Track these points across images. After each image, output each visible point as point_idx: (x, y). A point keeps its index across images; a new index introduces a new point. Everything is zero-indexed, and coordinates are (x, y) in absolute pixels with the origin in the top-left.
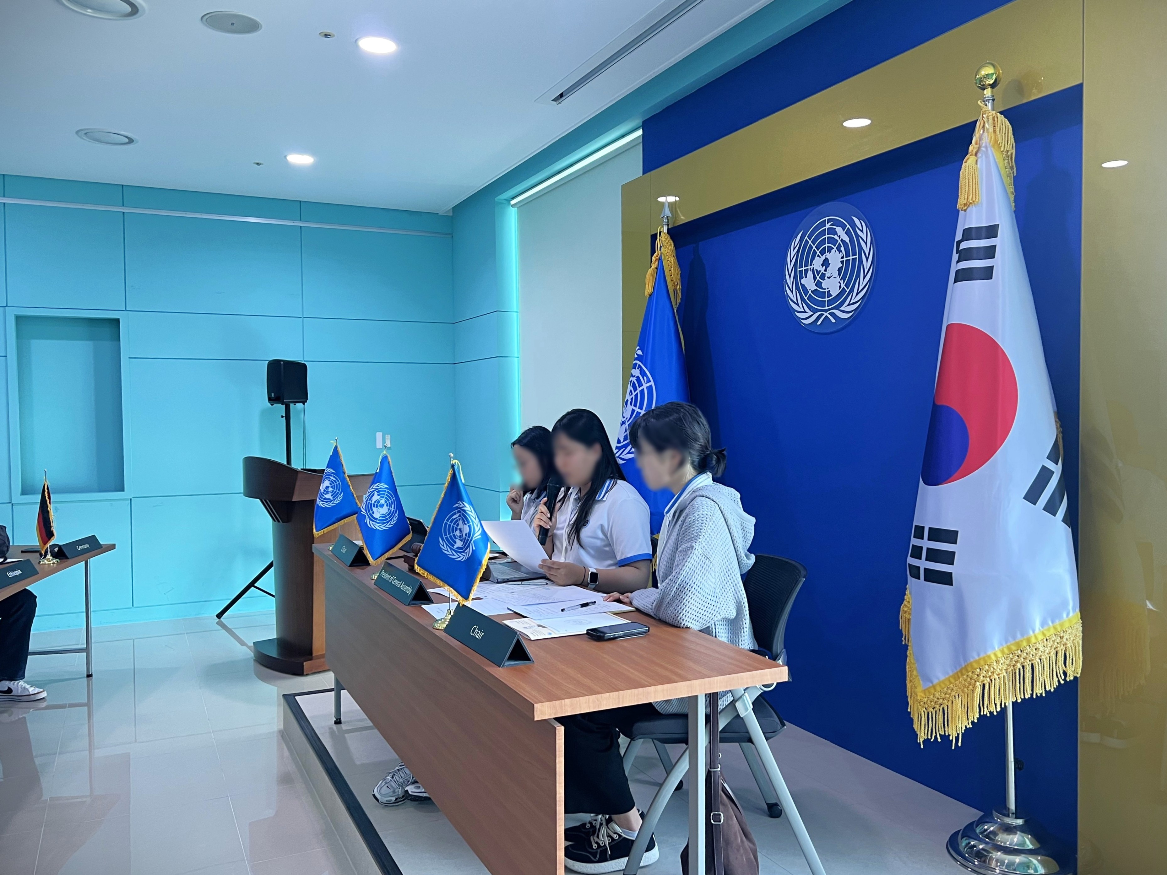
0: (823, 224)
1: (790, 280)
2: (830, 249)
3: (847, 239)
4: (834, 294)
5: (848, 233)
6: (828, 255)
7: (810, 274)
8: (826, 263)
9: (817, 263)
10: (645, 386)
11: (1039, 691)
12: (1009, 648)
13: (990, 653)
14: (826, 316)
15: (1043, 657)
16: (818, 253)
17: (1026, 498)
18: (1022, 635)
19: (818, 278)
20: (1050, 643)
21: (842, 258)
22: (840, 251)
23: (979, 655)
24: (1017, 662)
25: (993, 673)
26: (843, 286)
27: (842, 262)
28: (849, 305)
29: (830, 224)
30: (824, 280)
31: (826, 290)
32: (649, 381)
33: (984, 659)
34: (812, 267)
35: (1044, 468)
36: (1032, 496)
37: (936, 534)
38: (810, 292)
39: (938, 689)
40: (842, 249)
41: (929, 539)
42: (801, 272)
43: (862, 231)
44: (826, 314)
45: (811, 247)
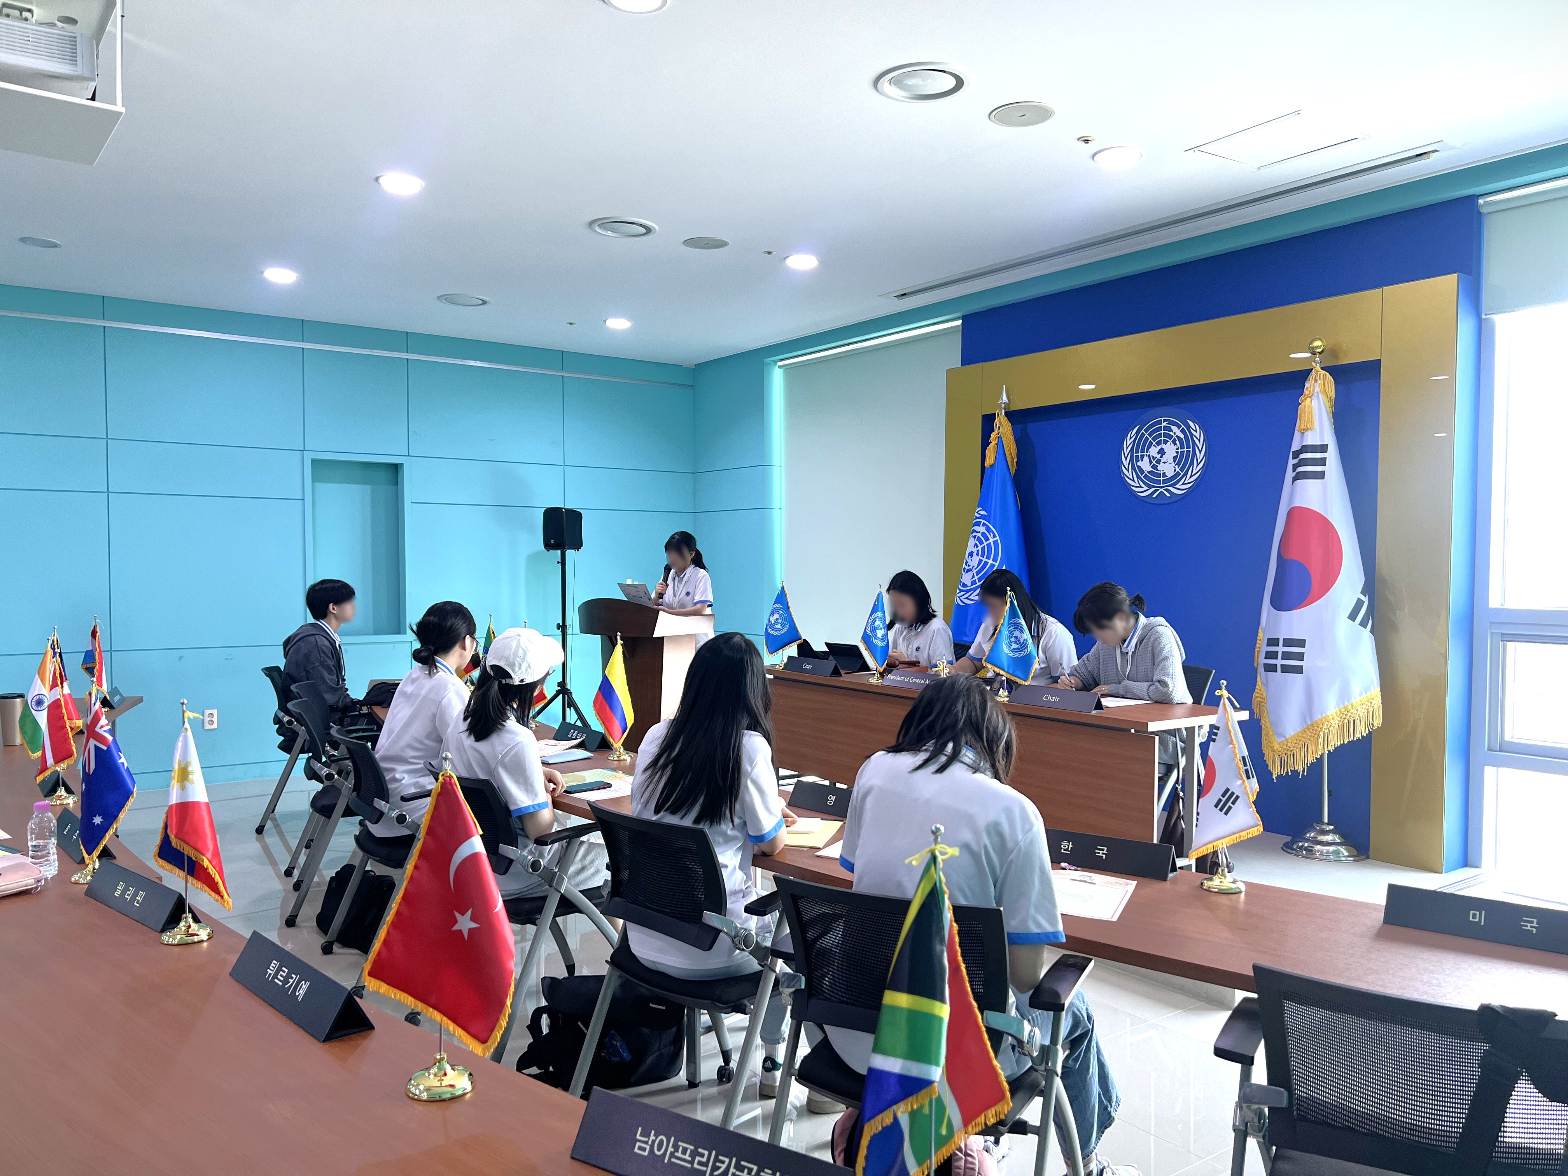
0: (1160, 422)
1: (1126, 462)
2: (1165, 442)
3: (1182, 436)
4: (1170, 474)
5: (1183, 431)
6: (1163, 446)
7: (1146, 459)
8: (1162, 452)
9: (1154, 451)
10: (991, 540)
11: (1358, 735)
12: (1340, 710)
13: (1329, 713)
14: (1161, 491)
15: (1361, 715)
16: (1154, 443)
17: (1349, 618)
18: (1348, 702)
19: (1154, 462)
20: (1364, 706)
21: (1178, 449)
22: (1175, 444)
23: (1321, 715)
24: (1345, 719)
25: (1330, 726)
26: (1177, 470)
27: (1177, 452)
28: (1182, 484)
29: (1166, 423)
30: (1160, 464)
31: (1162, 472)
32: (994, 536)
33: (1325, 718)
34: (1148, 454)
35: (1359, 599)
36: (1353, 616)
37: (1288, 642)
38: (1146, 472)
39: (1290, 741)
40: (1177, 442)
41: (1284, 646)
42: (1137, 457)
43: (1196, 431)
44: (1162, 490)
45: (1147, 439)
